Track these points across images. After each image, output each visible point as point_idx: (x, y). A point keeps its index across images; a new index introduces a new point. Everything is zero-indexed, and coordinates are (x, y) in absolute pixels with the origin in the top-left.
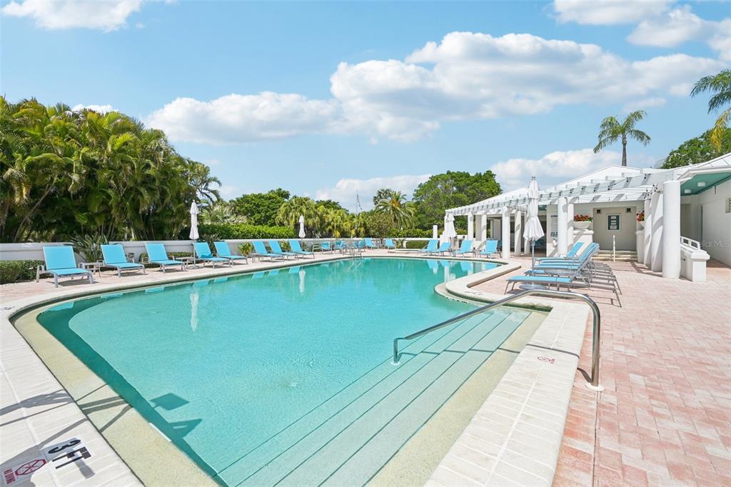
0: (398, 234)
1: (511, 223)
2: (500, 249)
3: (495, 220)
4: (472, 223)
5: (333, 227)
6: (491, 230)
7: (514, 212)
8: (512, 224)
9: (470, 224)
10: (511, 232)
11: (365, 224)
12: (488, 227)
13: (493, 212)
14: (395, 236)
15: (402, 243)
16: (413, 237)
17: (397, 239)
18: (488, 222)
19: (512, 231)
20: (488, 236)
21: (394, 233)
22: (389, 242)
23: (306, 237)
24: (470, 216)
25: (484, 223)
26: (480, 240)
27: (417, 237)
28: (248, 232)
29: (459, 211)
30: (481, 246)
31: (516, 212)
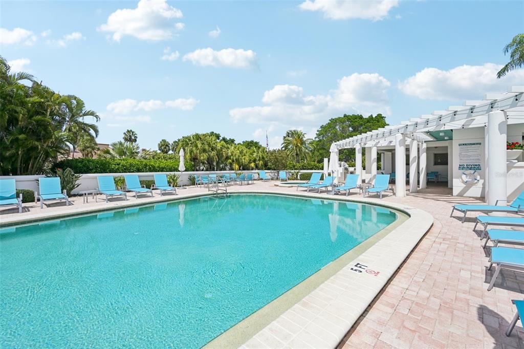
0: (294, 166)
1: (406, 155)
2: (392, 181)
3: (386, 153)
4: (361, 155)
5: (233, 161)
6: (382, 163)
7: (408, 141)
8: (408, 157)
9: (358, 156)
10: (406, 165)
11: (263, 158)
12: (379, 159)
13: (383, 143)
14: (291, 169)
15: (297, 175)
16: (308, 169)
17: (293, 171)
18: (379, 155)
19: (408, 164)
20: (379, 168)
21: (291, 166)
22: (283, 174)
23: (186, 171)
24: (358, 147)
25: (374, 155)
26: (370, 173)
27: (311, 169)
28: (131, 165)
29: (345, 143)
30: (371, 180)
31: (412, 143)
